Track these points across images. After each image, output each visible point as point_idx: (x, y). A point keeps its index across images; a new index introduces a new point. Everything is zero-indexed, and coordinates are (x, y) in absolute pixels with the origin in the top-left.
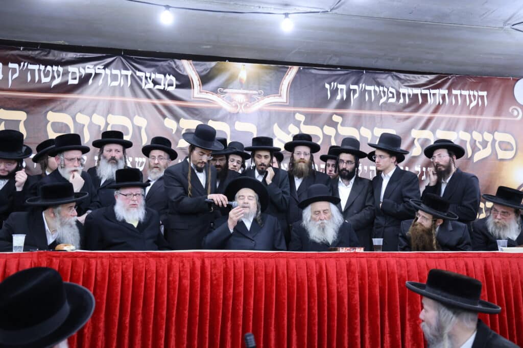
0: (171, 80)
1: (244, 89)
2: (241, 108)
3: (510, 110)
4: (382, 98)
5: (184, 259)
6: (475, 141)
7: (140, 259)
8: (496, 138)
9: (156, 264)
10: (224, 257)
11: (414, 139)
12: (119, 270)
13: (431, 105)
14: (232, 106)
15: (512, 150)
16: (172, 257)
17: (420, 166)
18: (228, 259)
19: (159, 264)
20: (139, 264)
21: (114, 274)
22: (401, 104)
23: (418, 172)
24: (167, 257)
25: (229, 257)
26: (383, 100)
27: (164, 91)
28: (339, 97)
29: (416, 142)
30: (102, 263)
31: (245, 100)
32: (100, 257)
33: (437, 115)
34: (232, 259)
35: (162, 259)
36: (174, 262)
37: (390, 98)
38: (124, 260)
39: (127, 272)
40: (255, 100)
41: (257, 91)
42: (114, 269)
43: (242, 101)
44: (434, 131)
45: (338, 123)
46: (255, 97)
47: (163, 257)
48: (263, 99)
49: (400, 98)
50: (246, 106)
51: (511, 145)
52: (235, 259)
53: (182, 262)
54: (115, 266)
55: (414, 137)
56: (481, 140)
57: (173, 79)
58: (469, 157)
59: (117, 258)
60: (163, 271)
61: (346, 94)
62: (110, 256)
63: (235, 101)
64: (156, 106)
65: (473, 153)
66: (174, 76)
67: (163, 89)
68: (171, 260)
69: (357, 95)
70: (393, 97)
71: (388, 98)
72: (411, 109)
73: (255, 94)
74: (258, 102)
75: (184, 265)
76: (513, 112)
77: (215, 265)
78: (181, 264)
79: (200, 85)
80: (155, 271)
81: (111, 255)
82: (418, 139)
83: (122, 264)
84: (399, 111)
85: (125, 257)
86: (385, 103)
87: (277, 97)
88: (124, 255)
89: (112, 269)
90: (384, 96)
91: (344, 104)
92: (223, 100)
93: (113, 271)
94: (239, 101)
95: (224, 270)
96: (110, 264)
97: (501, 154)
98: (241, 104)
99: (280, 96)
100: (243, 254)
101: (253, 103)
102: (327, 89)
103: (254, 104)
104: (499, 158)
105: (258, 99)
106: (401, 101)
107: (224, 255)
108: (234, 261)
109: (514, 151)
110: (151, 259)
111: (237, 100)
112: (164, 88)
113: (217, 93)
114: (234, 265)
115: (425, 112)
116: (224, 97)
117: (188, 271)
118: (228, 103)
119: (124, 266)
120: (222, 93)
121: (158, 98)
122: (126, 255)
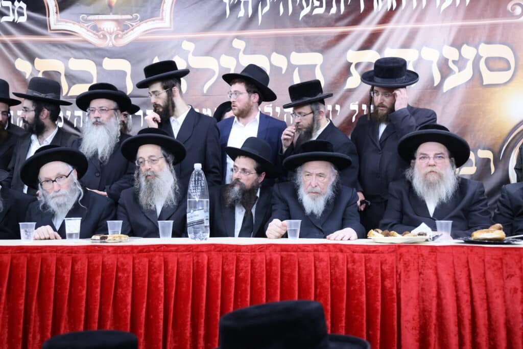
0: (20, 7)
1: (114, 14)
2: (111, 40)
3: (509, 7)
4: (302, 8)
6: (447, 60)
8: (481, 54)
11: (351, 64)
13: (378, 13)
14: (100, 38)
15: (509, 68)
17: (357, 103)
22: (332, 14)
23: (355, 111)
26: (306, 11)
27: (14, 24)
28: (241, 13)
29: (352, 69)
31: (115, 29)
33: (388, 27)
37: (317, 7)
40: (129, 28)
41: (132, 15)
43: (112, 31)
44: (380, 51)
45: (240, 50)
46: (128, 23)
48: (139, 26)
49: (332, 6)
50: (116, 37)
51: (507, 62)
55: (350, 61)
56: (456, 58)
57: (24, 6)
58: (436, 84)
61: (253, 9)
63: (104, 30)
64: (5, 44)
65: (444, 77)
66: (24, 2)
67: (11, 20)
69: (267, 9)
70: (321, 6)
71: (313, 8)
72: (346, 21)
73: (129, 20)
74: (132, 30)
76: (513, 9)
79: (57, 13)
82: (357, 65)
84: (329, 25)
86: (307, 16)
87: (158, 21)
90: (308, 5)
91: (250, 21)
92: (88, 31)
94: (109, 32)
97: (489, 77)
98: (111, 34)
99: (162, 19)
101: (126, 31)
102: (226, 3)
103: (127, 33)
104: (484, 84)
105: (132, 26)
106: (334, 10)
109: (511, 72)
111: (105, 30)
112: (14, 20)
113: (79, 22)
115: (369, 24)
116: (88, 26)
118: (94, 34)
120: (86, 21)
121: (7, 33)
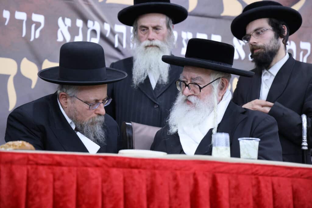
5: (178, 173)
7: (90, 170)
9: (124, 180)
10: (253, 174)
12: (47, 191)
16: (154, 168)
18: (260, 178)
19: (129, 182)
20: (88, 179)
21: (37, 199)
24: (145, 169)
25: (262, 175)
30: (11, 176)
32: (6, 163)
34: (269, 179)
35: (136, 171)
36: (159, 180)
38: (57, 169)
39: (65, 196)
42: (37, 187)
47: (136, 167)
52: (275, 179)
53: (175, 178)
54: (40, 183)
59: (43, 165)
60: (139, 196)
62: (29, 160)
68: (154, 175)
75: (177, 187)
77: (237, 187)
78: (173, 184)
80: (122, 195)
81: (31, 157)
83: (54, 180)
85: (59, 164)
88: (58, 159)
89: (31, 188)
93: (34, 192)
95: (254, 199)
96: (28, 178)
100: (289, 171)
107: (254, 170)
108: (273, 185)
110: (115, 172)
114: (274, 192)
117: (187, 198)
119: (58, 184)
122: (63, 161)
